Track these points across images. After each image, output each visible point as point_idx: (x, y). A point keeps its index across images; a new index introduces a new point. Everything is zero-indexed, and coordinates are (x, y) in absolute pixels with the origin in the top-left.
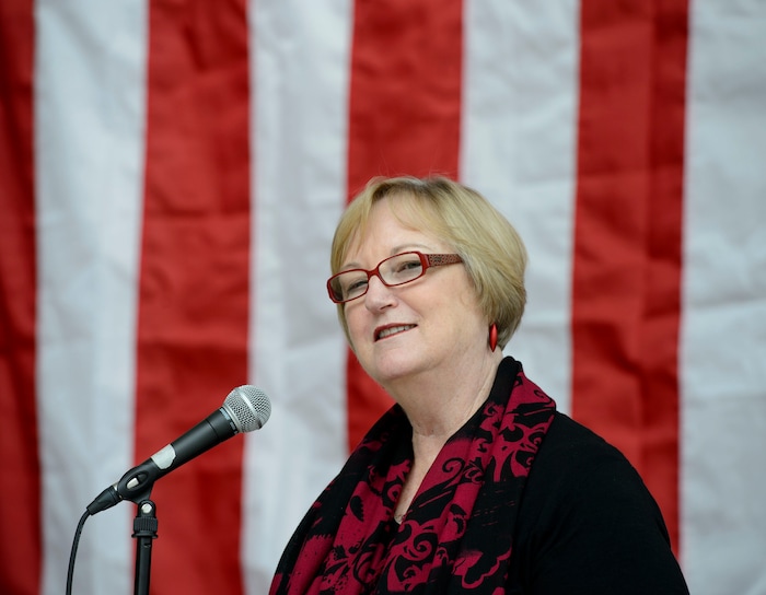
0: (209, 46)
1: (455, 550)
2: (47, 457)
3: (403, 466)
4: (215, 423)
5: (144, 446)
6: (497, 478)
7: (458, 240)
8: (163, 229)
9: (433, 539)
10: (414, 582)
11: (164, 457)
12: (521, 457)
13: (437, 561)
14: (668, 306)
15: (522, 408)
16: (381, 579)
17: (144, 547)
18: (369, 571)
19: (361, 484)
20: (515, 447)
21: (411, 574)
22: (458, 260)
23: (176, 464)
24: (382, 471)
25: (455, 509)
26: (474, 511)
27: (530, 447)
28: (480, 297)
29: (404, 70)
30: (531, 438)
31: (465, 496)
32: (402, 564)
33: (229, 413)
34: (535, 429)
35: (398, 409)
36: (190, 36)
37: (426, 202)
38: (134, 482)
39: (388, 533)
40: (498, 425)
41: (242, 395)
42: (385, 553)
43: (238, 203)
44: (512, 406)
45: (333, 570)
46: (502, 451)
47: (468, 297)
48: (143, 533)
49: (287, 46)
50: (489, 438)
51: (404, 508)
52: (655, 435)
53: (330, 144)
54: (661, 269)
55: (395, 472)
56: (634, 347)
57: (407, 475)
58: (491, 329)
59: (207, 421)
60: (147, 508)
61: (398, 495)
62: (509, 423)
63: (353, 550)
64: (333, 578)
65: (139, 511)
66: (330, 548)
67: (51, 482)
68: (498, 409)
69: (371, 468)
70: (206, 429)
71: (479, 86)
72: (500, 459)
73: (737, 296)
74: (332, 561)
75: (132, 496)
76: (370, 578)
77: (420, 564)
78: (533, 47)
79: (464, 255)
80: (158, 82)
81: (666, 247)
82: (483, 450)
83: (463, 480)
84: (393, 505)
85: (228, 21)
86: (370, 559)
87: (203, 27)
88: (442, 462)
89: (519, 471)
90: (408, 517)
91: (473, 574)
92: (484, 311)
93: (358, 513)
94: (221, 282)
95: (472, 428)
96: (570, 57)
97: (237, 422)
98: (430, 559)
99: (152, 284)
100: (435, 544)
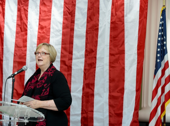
0: (23, 29)
1: (44, 83)
2: (3, 73)
3: (39, 74)
4: (22, 70)
5: (14, 72)
6: (49, 76)
7: (50, 52)
8: (17, 49)
9: (42, 82)
10: (40, 87)
11: (16, 73)
12: (52, 74)
13: (42, 85)
14: (71, 59)
15: (52, 69)
16: (36, 86)
17: (13, 83)
18: (35, 85)
19: (35, 76)
20: (51, 73)
21: (39, 86)
22: (49, 54)
23: (17, 74)
24: (37, 75)
25: (44, 79)
26: (46, 79)
27: (53, 73)
28: (50, 58)
29: (44, 33)
30: (53, 72)
31: (45, 78)
32: (38, 85)
33: (23, 69)
34: (54, 71)
35: (39, 68)
36: (21, 28)
37: (48, 47)
38: (12, 76)
39: (37, 81)
40: (50, 70)
41: (25, 67)
42: (37, 84)
43: (25, 46)
44: (51, 68)
45: (31, 85)
46: (50, 73)
47: (49, 58)
48: (13, 81)
49: (31, 30)
50: (49, 72)
51: (39, 79)
52: (69, 73)
53: (35, 40)
54: (70, 55)
55: (38, 75)
56: (67, 64)
57: (40, 75)
58: (51, 62)
59: (21, 69)
60: (14, 78)
61: (39, 78)
62: (51, 70)
63: (33, 83)
64: (31, 86)
65: (13, 79)
66: (31, 83)
67: (4, 75)
68: (50, 69)
69: (36, 75)
70: (21, 70)
71: (52, 35)
72: (50, 74)
73: (78, 58)
74: (31, 84)
75: (12, 77)
76: (35, 86)
77: (40, 85)
78: (58, 31)
79: (50, 54)
80: (17, 33)
81: (71, 53)
82: (48, 73)
83: (45, 76)
84: (38, 79)
85: (25, 27)
86: (35, 84)
87: (22, 27)
88: (43, 74)
89: (52, 75)
90: (39, 80)
91: (46, 86)
92: (50, 60)
93: (34, 79)
94: (23, 55)
95: (47, 71)
96: (61, 32)
97: (24, 70)
98: (41, 84)
99: (16, 55)
100: (42, 83)
